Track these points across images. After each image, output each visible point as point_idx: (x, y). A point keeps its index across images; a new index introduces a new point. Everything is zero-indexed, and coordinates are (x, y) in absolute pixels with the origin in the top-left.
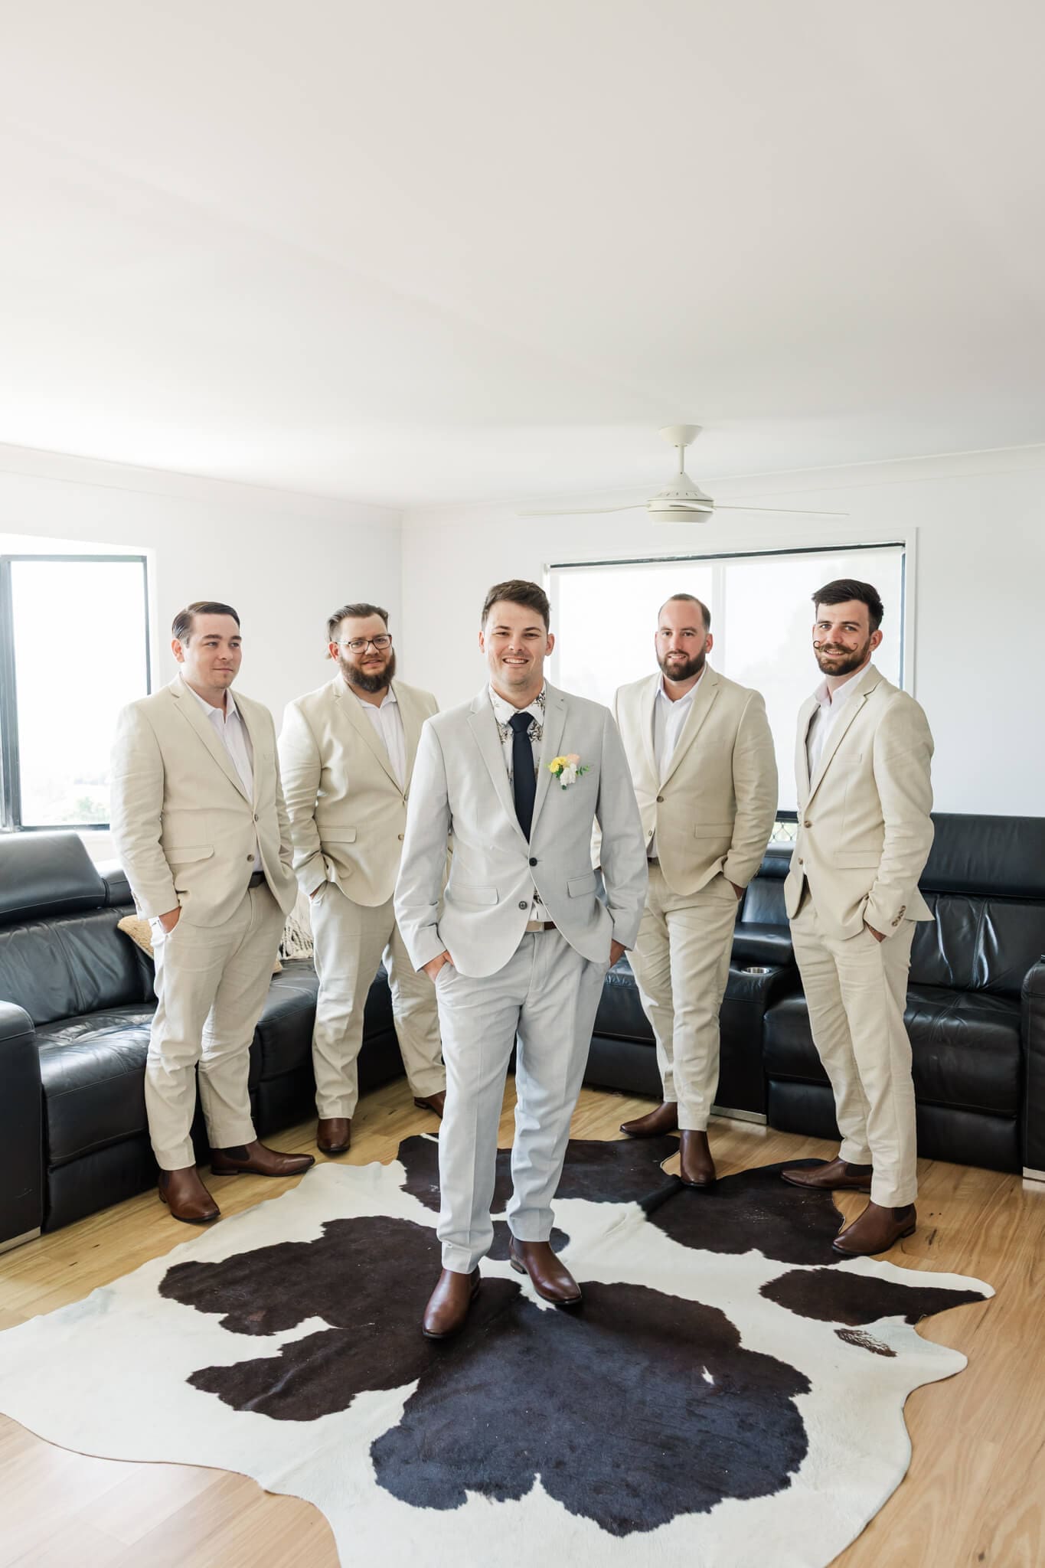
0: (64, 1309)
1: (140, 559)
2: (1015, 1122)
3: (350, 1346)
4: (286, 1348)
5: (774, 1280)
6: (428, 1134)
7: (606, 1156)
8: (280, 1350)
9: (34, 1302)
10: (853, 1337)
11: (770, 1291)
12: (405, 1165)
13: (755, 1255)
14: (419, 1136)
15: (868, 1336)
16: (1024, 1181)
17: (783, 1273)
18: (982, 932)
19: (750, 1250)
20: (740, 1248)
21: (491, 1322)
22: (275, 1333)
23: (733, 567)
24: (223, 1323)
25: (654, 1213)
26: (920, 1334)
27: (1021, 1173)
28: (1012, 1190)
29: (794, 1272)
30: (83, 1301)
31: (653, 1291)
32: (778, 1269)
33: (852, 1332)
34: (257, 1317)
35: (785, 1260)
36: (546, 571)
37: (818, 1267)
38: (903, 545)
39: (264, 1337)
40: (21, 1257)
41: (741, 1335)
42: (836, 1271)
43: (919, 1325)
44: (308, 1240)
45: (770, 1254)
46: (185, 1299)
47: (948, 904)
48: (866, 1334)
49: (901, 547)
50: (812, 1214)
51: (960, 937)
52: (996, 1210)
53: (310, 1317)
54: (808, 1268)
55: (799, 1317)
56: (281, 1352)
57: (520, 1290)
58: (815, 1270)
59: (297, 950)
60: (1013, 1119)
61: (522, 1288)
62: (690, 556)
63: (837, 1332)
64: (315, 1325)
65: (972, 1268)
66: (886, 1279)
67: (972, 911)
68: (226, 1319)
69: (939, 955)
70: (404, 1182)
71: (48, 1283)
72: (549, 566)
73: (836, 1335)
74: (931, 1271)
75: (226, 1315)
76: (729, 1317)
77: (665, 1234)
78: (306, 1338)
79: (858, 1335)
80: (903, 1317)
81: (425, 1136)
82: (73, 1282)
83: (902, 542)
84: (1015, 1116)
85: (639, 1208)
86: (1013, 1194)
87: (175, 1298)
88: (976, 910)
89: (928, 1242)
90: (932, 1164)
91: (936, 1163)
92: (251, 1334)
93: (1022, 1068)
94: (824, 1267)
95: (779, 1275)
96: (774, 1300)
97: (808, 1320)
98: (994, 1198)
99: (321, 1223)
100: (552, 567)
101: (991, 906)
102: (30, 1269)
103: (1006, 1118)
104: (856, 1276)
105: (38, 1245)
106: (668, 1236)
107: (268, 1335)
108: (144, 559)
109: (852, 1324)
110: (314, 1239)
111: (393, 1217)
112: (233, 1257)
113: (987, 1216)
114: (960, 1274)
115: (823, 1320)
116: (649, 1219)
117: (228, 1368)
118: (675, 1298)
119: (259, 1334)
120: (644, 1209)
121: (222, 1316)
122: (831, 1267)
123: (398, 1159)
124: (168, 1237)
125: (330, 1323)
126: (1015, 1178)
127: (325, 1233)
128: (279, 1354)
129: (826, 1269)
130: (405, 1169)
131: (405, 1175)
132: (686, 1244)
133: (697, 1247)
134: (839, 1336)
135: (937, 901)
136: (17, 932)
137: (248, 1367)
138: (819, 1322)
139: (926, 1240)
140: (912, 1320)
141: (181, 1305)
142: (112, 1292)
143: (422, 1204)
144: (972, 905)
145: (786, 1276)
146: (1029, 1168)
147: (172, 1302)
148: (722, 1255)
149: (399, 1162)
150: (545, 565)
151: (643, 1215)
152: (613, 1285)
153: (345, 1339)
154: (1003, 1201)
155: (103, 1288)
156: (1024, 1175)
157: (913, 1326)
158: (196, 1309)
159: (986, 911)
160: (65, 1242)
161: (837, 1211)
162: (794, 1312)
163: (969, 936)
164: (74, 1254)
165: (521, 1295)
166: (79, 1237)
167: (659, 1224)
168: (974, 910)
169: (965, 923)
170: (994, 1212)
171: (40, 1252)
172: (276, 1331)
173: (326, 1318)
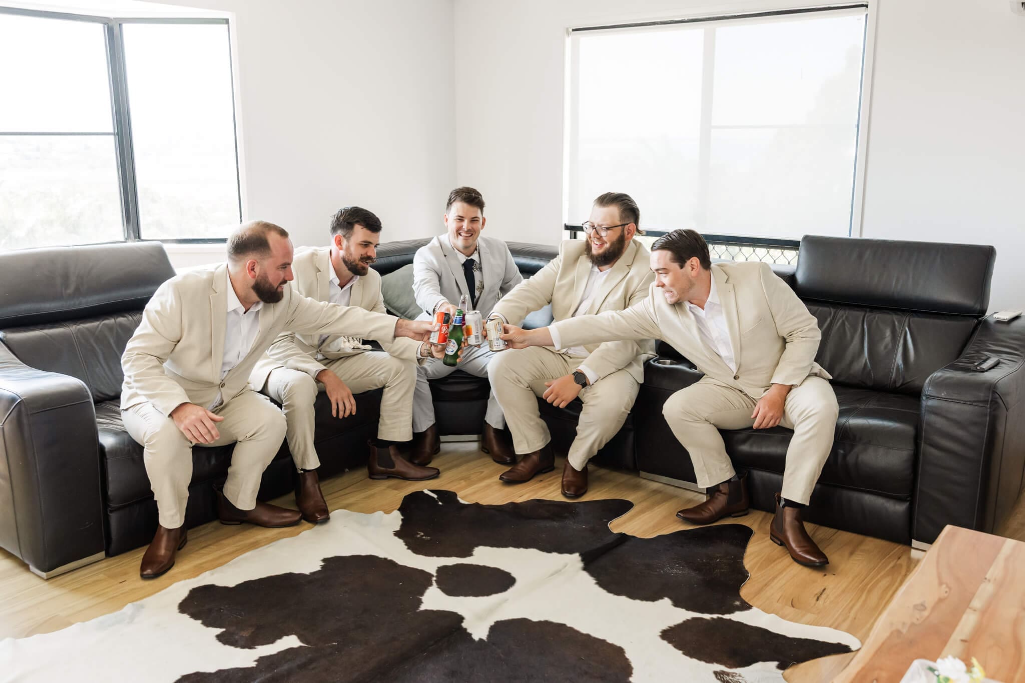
0: (101, 618)
1: (225, 21)
2: (908, 503)
3: (311, 661)
4: (261, 660)
5: (675, 625)
6: (429, 490)
7: (566, 514)
8: (255, 661)
9: (81, 611)
10: (728, 678)
11: (670, 635)
12: (402, 515)
13: (666, 602)
14: (422, 492)
15: (740, 678)
16: (913, 551)
17: (685, 619)
18: (902, 342)
19: (662, 598)
20: (653, 597)
21: (431, 648)
22: (256, 647)
23: (721, 28)
24: (220, 638)
25: (590, 564)
26: (785, 678)
27: (910, 544)
28: (899, 558)
29: (694, 619)
30: (118, 613)
31: (571, 628)
32: (683, 615)
33: (728, 674)
34: (246, 634)
35: (688, 609)
36: (568, 34)
37: (715, 616)
38: (867, 6)
39: (247, 650)
40: (86, 575)
41: (634, 671)
42: (730, 620)
43: (788, 671)
44: (307, 571)
45: (676, 604)
46: (195, 616)
47: (875, 318)
48: (740, 676)
49: (864, 8)
50: (723, 571)
51: (882, 347)
52: (882, 574)
53: (288, 635)
54: (707, 616)
55: (688, 658)
56: (256, 663)
57: (462, 622)
58: (712, 618)
59: (345, 342)
60: (908, 501)
61: (464, 621)
62: (686, 19)
63: (716, 673)
64: (291, 642)
65: (846, 625)
66: (770, 630)
67: (894, 322)
68: (222, 633)
69: (864, 361)
70: (398, 528)
71: (98, 596)
72: (571, 30)
73: (714, 676)
74: (811, 625)
75: (224, 630)
76: (627, 655)
77: (595, 581)
78: (279, 653)
79: (733, 676)
80: (776, 663)
81: (426, 492)
82: (117, 596)
83: (866, 4)
84: (908, 499)
85: (580, 558)
86: (899, 562)
87: (189, 614)
88: (898, 322)
89: (816, 598)
90: (837, 532)
91: (840, 532)
92: (237, 647)
93: (915, 460)
94: (720, 616)
95: (679, 621)
96: (670, 642)
97: (695, 661)
98: (883, 564)
99: (322, 559)
100: (573, 30)
101: (911, 320)
102: (89, 584)
103: (900, 500)
104: (746, 625)
105: (103, 565)
106: (597, 583)
107: (250, 648)
108: (227, 21)
109: (730, 667)
110: (312, 571)
111: (380, 557)
112: (246, 582)
113: (872, 579)
114: (836, 628)
115: (706, 662)
116: (585, 569)
117: (210, 674)
118: (588, 636)
119: (243, 647)
120: (583, 560)
121: (219, 631)
122: (726, 617)
123: (399, 510)
124: (201, 564)
125: (302, 641)
126: (905, 547)
127: (323, 567)
128: (254, 664)
129: (721, 618)
130: (402, 517)
131: (400, 523)
132: (610, 591)
133: (618, 593)
134: (716, 677)
135: (866, 316)
136: (106, 322)
137: (226, 673)
138: (703, 663)
139: (815, 596)
140: (782, 667)
141: (192, 620)
142: (142, 607)
143: (406, 547)
144: (895, 318)
145: (686, 624)
146: (917, 540)
147: (186, 617)
148: (638, 602)
149: (399, 512)
150: (567, 29)
151: (581, 565)
152: (540, 622)
153: (310, 655)
154: (889, 567)
155: (135, 603)
156: (913, 545)
157: (782, 671)
158: (202, 624)
159: (906, 324)
160: (123, 563)
161: (745, 568)
162: (684, 654)
163: (890, 346)
164: (126, 574)
165: (461, 626)
166: (134, 560)
167: (592, 574)
168: (896, 323)
169: (888, 333)
170: (879, 576)
171: (104, 569)
172: (258, 645)
173: (301, 638)
